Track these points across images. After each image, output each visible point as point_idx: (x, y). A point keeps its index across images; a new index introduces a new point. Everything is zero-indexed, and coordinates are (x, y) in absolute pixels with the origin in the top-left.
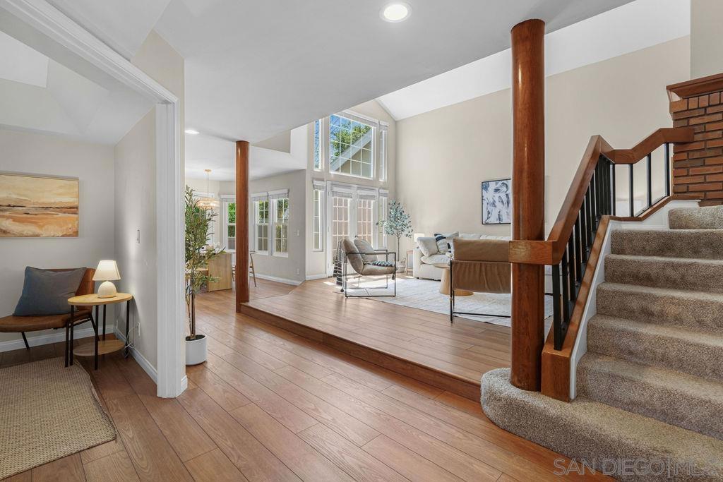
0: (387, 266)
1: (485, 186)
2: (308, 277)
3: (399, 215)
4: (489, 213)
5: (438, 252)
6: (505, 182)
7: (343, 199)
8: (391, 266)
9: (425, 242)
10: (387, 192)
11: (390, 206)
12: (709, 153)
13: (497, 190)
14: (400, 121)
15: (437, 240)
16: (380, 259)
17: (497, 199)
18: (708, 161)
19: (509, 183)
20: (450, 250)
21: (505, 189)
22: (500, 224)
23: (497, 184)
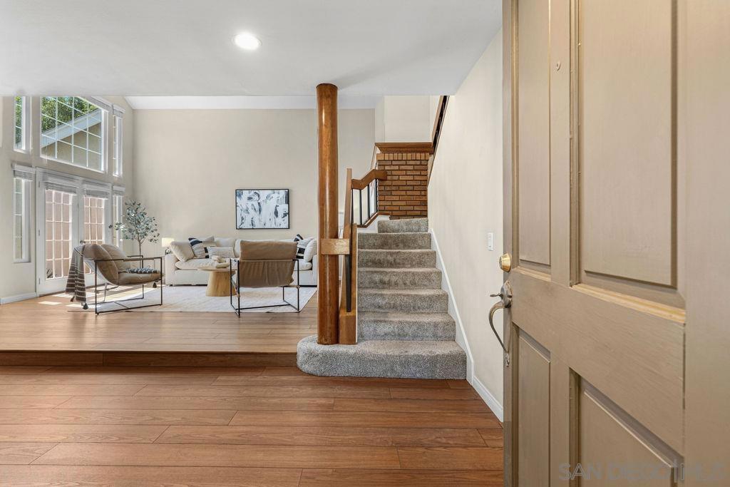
0: (150, 273)
1: (238, 193)
4: (243, 219)
5: (194, 257)
7: (62, 193)
9: (179, 246)
10: (123, 189)
11: (127, 206)
12: (394, 188)
13: (250, 198)
15: (193, 244)
17: (249, 206)
18: (394, 193)
19: (261, 193)
20: (206, 254)
21: (257, 198)
22: (253, 229)
23: (249, 193)
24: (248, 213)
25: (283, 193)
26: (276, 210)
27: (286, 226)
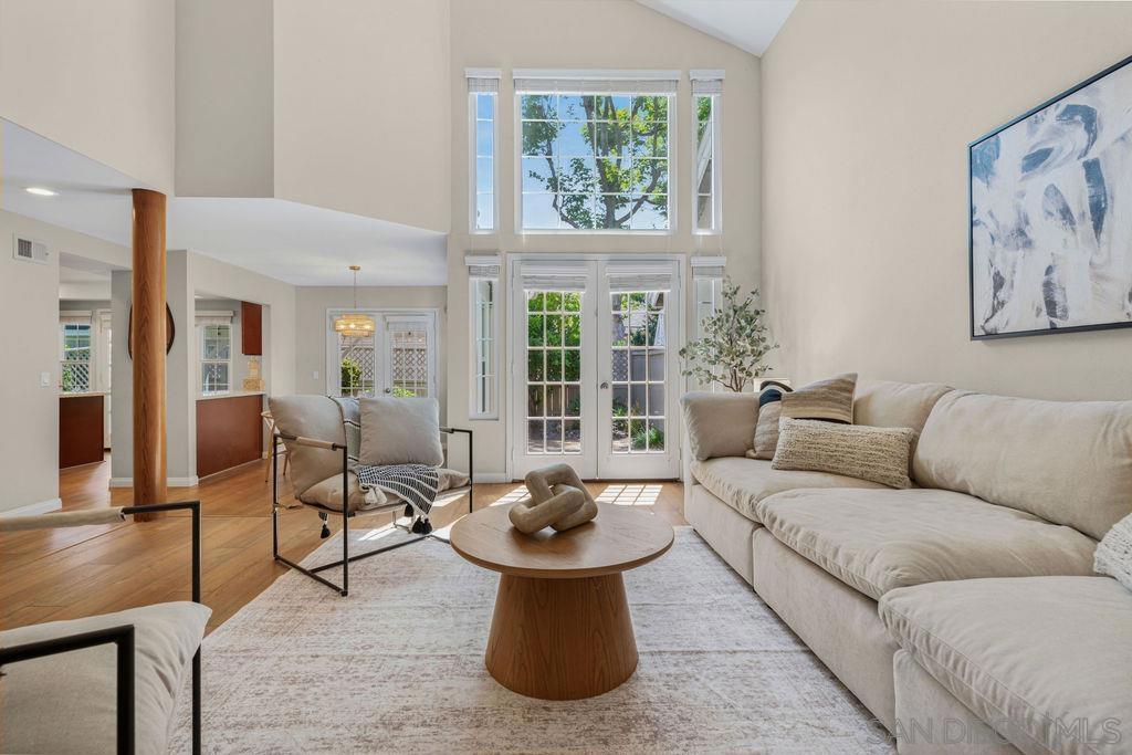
4: (999, 282)
5: (749, 448)
6: (1079, 97)
7: (562, 291)
13: (1037, 159)
15: (763, 401)
19: (1101, 96)
21: (1079, 135)
22: (1054, 330)
23: (1032, 132)
24: (1028, 244)
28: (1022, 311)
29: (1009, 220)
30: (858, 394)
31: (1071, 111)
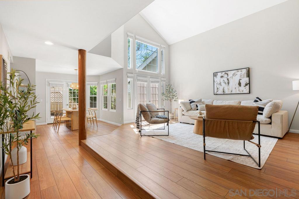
0: (164, 118)
1: (215, 75)
2: (125, 122)
3: (171, 90)
4: (218, 89)
5: (191, 109)
6: (226, 72)
7: (143, 82)
8: (166, 118)
9: (184, 104)
10: (165, 79)
11: (167, 86)
13: (222, 77)
14: (172, 45)
15: (191, 103)
16: (160, 114)
17: (222, 81)
19: (229, 73)
20: (197, 108)
21: (227, 76)
22: (224, 94)
23: (221, 74)
24: (221, 85)
25: (244, 71)
26: (239, 82)
27: (247, 91)
28: (220, 92)
29: (219, 82)
30: (202, 101)
31: (226, 73)
